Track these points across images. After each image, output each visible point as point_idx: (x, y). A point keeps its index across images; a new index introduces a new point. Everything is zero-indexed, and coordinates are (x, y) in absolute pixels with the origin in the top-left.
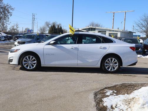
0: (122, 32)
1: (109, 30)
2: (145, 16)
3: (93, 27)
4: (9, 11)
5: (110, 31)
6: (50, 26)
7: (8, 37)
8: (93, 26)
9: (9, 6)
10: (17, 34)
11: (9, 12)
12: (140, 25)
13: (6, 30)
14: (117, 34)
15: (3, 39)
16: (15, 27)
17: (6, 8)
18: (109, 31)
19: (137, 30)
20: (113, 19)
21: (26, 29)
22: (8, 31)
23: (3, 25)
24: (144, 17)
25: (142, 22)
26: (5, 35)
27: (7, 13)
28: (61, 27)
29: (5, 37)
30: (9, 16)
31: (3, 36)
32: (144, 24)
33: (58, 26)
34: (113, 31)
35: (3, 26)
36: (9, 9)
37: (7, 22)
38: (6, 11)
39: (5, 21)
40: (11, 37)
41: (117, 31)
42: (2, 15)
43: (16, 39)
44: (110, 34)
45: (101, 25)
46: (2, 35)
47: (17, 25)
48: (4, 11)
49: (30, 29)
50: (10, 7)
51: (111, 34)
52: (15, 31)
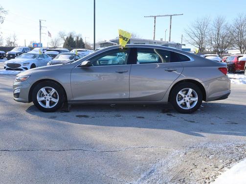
6: (65, 37)
19: (187, 41)
20: (155, 26)
24: (196, 23)
28: (81, 38)
33: (78, 38)
34: (155, 43)
49: (38, 42)
50: (1, 9)
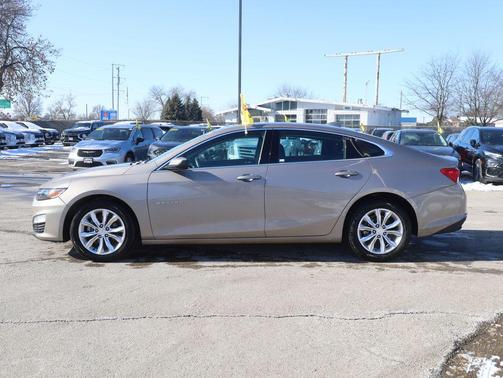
0: (373, 112)
1: (336, 105)
2: (432, 65)
3: (289, 99)
4: (47, 59)
5: (338, 108)
7: (47, 134)
8: (288, 96)
9: (46, 43)
10: (73, 124)
11: (46, 62)
12: (419, 90)
13: (38, 112)
14: (358, 116)
15: (32, 142)
16: (65, 106)
17: (38, 49)
18: (336, 109)
20: (346, 75)
21: (95, 109)
22: (43, 115)
23: (29, 98)
24: (429, 67)
25: (424, 80)
26: (36, 129)
27: (39, 63)
28: (195, 100)
29: (37, 135)
30: (47, 74)
31: (32, 133)
32: (430, 86)
33: (189, 98)
34: (347, 108)
35: (30, 102)
36: (46, 53)
37: (42, 92)
38: (37, 58)
39: (34, 88)
40: (55, 134)
41: (359, 109)
42: (24, 70)
43: (71, 139)
44: (337, 116)
45: (309, 93)
46: (26, 130)
47: (70, 99)
48: (31, 59)
49: (108, 108)
50: (48, 46)
51: (342, 116)
52: (66, 115)
